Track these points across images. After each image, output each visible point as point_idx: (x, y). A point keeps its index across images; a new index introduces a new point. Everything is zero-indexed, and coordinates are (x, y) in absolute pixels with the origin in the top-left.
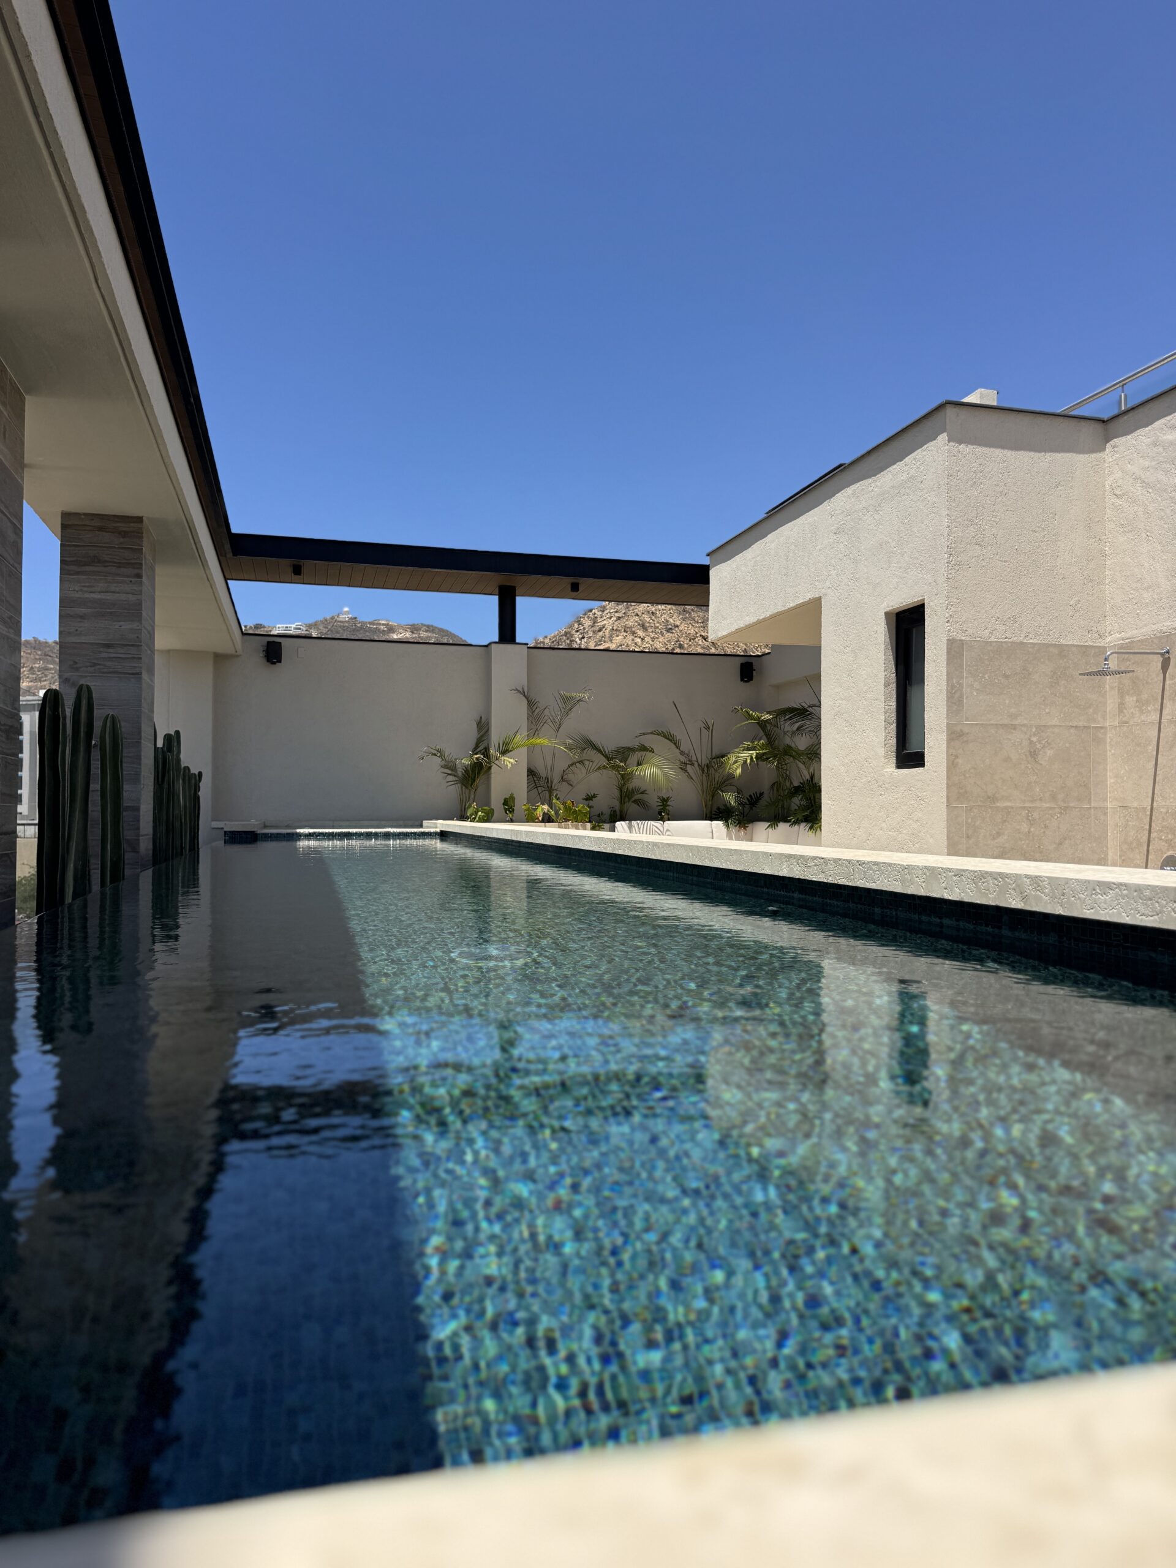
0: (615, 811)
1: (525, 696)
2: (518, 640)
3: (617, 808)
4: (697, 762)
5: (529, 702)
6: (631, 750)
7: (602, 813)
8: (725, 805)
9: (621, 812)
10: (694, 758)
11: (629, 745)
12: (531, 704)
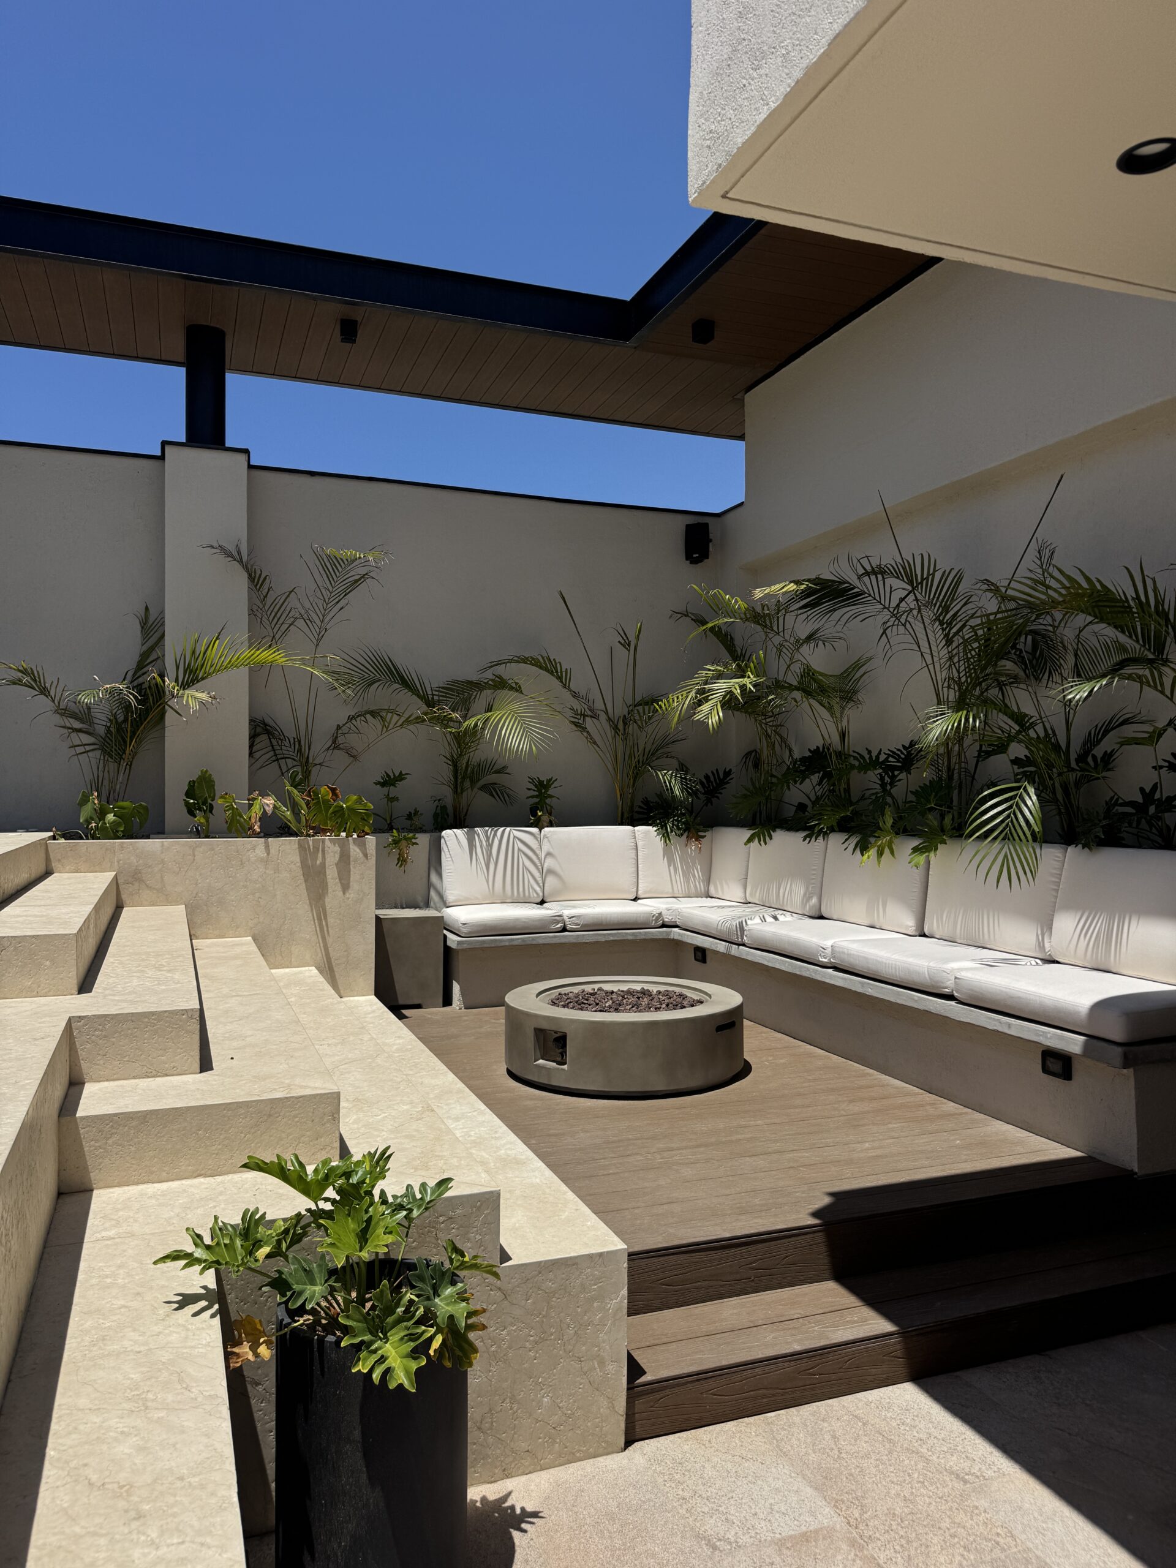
0: (444, 808)
1: (241, 562)
2: (227, 445)
3: (449, 801)
4: (607, 713)
5: (251, 578)
6: (476, 686)
7: (416, 812)
8: (660, 796)
9: (455, 808)
10: (599, 705)
11: (474, 678)
12: (256, 580)
